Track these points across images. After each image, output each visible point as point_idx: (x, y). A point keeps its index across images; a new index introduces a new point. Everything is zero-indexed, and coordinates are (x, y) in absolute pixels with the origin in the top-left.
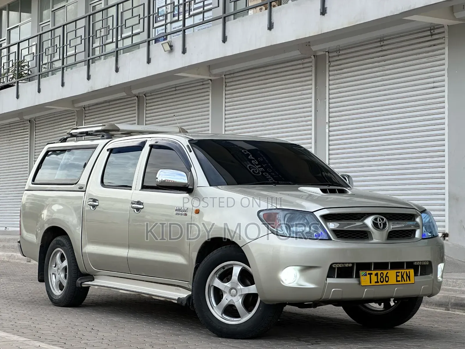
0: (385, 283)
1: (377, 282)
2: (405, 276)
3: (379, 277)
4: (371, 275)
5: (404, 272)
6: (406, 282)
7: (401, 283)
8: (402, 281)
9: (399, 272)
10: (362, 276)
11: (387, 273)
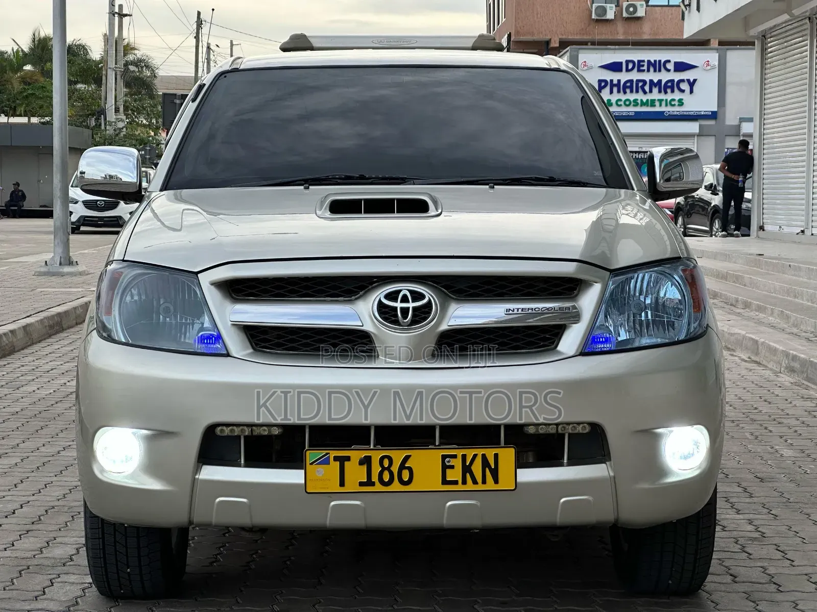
0: (396, 486)
1: (370, 483)
2: (477, 468)
3: (376, 469)
4: (346, 463)
5: (475, 456)
6: (480, 487)
7: (460, 487)
8: (464, 482)
9: (455, 456)
10: (311, 464)
11: (407, 458)
